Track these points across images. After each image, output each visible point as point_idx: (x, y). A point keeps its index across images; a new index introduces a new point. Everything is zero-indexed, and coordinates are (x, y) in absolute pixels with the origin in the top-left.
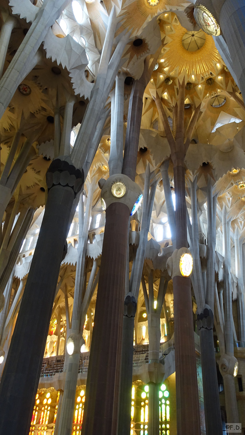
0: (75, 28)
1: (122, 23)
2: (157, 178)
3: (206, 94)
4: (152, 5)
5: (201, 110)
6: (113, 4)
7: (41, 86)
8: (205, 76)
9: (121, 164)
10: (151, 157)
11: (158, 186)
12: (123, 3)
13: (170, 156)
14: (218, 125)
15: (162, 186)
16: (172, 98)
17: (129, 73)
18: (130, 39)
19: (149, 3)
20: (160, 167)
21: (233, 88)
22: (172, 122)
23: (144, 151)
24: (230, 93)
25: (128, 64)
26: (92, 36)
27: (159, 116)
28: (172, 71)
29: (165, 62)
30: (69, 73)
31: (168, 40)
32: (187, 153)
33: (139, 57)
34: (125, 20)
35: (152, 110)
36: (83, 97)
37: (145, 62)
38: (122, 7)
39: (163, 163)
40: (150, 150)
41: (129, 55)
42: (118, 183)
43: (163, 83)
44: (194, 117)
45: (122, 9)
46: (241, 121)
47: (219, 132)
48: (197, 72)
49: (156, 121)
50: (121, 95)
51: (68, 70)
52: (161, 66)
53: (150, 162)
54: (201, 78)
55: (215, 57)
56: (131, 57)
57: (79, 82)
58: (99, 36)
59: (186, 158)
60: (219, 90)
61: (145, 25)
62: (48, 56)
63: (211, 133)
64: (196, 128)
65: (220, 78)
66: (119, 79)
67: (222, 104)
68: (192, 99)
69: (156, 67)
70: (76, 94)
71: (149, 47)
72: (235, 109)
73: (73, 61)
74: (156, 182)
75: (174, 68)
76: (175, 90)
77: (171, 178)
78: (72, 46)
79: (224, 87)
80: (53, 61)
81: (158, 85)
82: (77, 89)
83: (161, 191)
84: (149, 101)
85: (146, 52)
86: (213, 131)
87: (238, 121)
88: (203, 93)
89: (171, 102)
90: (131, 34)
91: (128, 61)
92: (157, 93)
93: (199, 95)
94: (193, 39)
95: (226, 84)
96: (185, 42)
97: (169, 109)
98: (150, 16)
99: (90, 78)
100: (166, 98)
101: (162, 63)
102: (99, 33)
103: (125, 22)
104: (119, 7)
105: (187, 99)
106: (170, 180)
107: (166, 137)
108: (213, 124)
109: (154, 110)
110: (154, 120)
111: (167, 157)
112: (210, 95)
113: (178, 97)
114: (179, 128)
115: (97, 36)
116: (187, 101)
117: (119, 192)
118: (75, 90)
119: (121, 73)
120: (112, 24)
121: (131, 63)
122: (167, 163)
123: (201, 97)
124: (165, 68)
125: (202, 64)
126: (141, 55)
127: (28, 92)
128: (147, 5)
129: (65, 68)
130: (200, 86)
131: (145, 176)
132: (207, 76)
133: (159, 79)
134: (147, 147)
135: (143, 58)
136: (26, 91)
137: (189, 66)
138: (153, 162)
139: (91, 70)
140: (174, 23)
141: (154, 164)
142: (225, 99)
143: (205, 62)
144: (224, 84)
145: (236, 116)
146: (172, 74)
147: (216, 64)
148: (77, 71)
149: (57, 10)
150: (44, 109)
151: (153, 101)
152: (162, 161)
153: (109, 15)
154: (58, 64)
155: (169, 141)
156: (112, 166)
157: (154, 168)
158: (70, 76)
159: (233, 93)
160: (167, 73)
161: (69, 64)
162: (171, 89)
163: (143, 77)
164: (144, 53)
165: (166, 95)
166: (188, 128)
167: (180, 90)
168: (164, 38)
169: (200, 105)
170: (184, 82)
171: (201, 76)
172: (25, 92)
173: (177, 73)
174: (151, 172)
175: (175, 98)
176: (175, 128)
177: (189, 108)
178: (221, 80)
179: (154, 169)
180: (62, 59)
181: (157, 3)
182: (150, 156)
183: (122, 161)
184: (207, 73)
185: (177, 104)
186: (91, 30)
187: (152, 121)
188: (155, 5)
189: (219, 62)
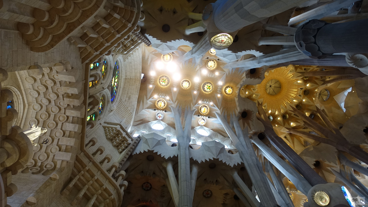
0: (206, 139)
1: (226, 114)
2: (349, 172)
3: (313, 99)
4: (231, 93)
5: (322, 109)
6: (214, 112)
7: (212, 182)
8: (300, 93)
9: (305, 182)
10: (327, 163)
11: (357, 177)
12: (217, 107)
13: (338, 150)
14: (342, 105)
15: (361, 174)
16: (298, 122)
17: (256, 132)
18: (237, 117)
19: (229, 94)
20: (341, 163)
21: (321, 81)
22: (314, 133)
23: (318, 164)
24: (323, 84)
25: (250, 128)
26: (219, 135)
27: (303, 138)
28: (281, 110)
29: (272, 111)
30: (218, 159)
31: (260, 101)
32: (345, 137)
33: (252, 120)
34: (226, 112)
35: (295, 139)
36: (238, 164)
37: (259, 119)
38: (219, 108)
39: (339, 159)
40: (321, 160)
41: (246, 125)
42: (316, 194)
43: (283, 120)
44: (321, 116)
45: (220, 110)
46: (351, 88)
47: (348, 107)
48: (293, 97)
49: (306, 142)
50: (263, 146)
51: (216, 158)
52: (273, 114)
53: (331, 166)
54: (299, 97)
55: (292, 81)
56: (248, 124)
57: (228, 159)
58: (222, 131)
59: (348, 140)
60: (316, 90)
61: (237, 104)
62: (200, 162)
63: (345, 113)
64: (333, 120)
65: (308, 85)
66: (254, 140)
67: (328, 94)
68: (308, 110)
69: (272, 118)
70: (232, 166)
71: (251, 110)
72: (339, 87)
73: (214, 151)
74: (351, 175)
75: (280, 108)
76: (294, 116)
77: (358, 162)
78: (207, 145)
79: (316, 86)
80: (204, 162)
81: (282, 124)
82: (230, 163)
83: (365, 178)
84: (288, 137)
85: (252, 114)
86: (345, 111)
87: (350, 90)
88: (310, 101)
89: (300, 124)
90: (235, 114)
91: (248, 127)
92: (287, 128)
93: (310, 104)
94: (273, 88)
95: (315, 83)
96: (271, 93)
97: (304, 128)
98: (235, 98)
99: (234, 152)
100: (294, 125)
101: (271, 112)
102: (221, 130)
103: (227, 112)
104: (218, 110)
105: (306, 113)
106: (359, 164)
107: (320, 143)
108: (339, 108)
109: (296, 138)
110: (303, 143)
111: (336, 152)
112: (314, 97)
113: (300, 117)
114: (321, 130)
115: (221, 132)
116: (307, 114)
117: (324, 201)
118: (230, 165)
119: (252, 136)
120: (222, 119)
121: (251, 126)
122: (341, 156)
123: (312, 103)
124: (275, 113)
125: (291, 90)
126: (252, 117)
127: (210, 194)
128: (229, 96)
129: (214, 158)
130: (304, 100)
131: (339, 178)
132: (301, 92)
133: (279, 121)
134: (317, 160)
135: (255, 118)
136: (209, 194)
137: (286, 99)
138: (332, 164)
139: (232, 148)
140: (254, 92)
141: (334, 165)
142: (326, 90)
143: (291, 88)
144: (314, 84)
145: (345, 89)
146: (282, 111)
147: (297, 83)
148: (222, 154)
149: (186, 138)
150: (226, 194)
151: (290, 134)
152: (337, 158)
153: (217, 118)
154: (208, 161)
155: (324, 142)
156: (301, 189)
157: (337, 168)
158: (220, 160)
159: (325, 82)
160: (279, 114)
161: (214, 155)
162: (292, 119)
163: (265, 126)
164: (252, 116)
165: (292, 124)
166: (326, 124)
167: (296, 113)
168: (258, 102)
169: (317, 107)
170: (293, 108)
171: (298, 95)
172: (209, 196)
173: (284, 108)
174: (339, 172)
175: (299, 120)
176: (319, 133)
177: (313, 115)
178: (310, 85)
179: (339, 167)
180: (209, 156)
181: (232, 90)
182: (325, 163)
183: (304, 179)
184: (299, 91)
185: (304, 122)
186: (215, 132)
187: (303, 145)
188: (232, 92)
189: (298, 80)
